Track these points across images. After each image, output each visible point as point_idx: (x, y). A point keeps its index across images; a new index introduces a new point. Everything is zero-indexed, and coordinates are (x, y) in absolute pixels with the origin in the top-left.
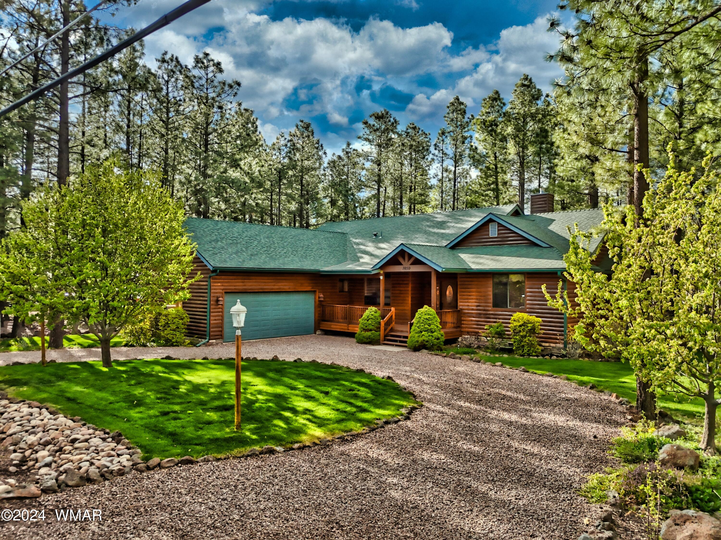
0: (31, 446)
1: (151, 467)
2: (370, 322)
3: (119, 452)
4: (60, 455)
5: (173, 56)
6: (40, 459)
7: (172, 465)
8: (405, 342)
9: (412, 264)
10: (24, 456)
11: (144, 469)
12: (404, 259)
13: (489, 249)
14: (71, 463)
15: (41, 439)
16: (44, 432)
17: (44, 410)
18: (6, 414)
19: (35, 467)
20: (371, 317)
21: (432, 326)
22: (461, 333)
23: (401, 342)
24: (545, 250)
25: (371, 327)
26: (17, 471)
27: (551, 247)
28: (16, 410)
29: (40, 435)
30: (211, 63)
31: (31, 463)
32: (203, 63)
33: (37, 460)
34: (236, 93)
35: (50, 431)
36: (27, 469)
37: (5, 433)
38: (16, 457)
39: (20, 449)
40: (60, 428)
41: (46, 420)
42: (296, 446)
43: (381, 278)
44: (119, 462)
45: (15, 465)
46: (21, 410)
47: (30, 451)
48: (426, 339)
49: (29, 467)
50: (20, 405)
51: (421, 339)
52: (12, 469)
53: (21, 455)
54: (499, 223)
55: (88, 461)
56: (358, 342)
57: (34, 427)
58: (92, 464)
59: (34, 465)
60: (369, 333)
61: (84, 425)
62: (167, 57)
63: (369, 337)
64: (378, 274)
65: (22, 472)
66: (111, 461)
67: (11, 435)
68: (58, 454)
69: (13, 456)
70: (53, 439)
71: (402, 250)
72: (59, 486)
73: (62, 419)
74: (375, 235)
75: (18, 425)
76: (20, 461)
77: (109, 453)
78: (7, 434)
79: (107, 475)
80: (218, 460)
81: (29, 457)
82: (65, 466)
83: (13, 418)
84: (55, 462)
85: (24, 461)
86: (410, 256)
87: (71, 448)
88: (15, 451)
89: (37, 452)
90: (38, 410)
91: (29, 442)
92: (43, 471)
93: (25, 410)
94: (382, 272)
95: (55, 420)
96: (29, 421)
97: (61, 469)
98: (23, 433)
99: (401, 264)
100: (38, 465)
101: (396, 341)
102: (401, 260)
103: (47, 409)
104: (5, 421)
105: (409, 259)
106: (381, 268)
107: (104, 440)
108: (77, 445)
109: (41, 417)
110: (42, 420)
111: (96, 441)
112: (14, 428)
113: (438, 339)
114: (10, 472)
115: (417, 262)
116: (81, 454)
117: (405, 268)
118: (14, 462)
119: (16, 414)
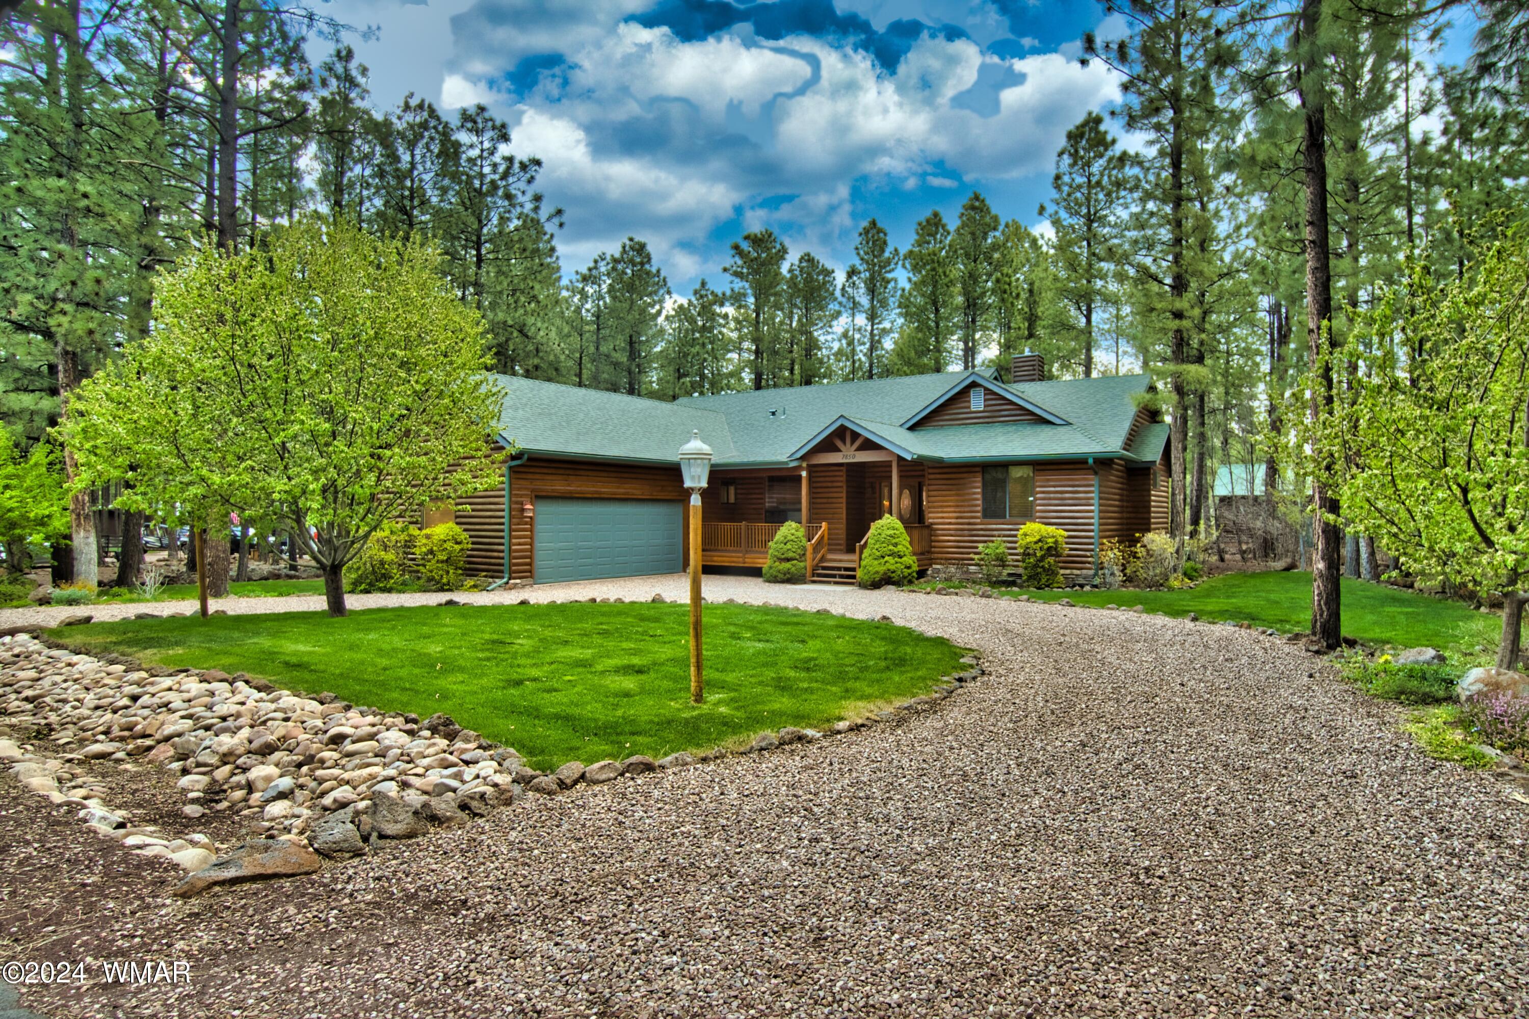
0: (226, 758)
1: (568, 781)
2: (789, 546)
3: (466, 757)
4: (312, 770)
5: (423, 101)
6: (260, 785)
7: (612, 775)
8: (854, 577)
9: (858, 449)
10: (214, 781)
11: (555, 787)
12: (844, 443)
13: (971, 429)
14: (347, 787)
15: (250, 742)
16: (252, 726)
17: (240, 685)
18: (146, 697)
19: (251, 802)
20: (790, 537)
21: (900, 547)
22: (931, 561)
23: (842, 576)
24: (1060, 429)
25: (791, 555)
26: (203, 815)
27: (1069, 424)
28: (170, 689)
29: (245, 732)
30: (490, 124)
31: (239, 794)
32: (475, 122)
33: (250, 787)
34: (532, 178)
35: (269, 723)
36: (230, 808)
37: (150, 736)
38: (195, 783)
39: (198, 765)
40: (294, 716)
41: (251, 703)
42: (842, 725)
43: (804, 474)
44: (478, 776)
45: (194, 801)
46: (183, 688)
47: (228, 768)
48: (892, 568)
49: (233, 804)
50: (178, 678)
51: (882, 569)
52: (192, 810)
53: (205, 779)
54: (986, 389)
55: (392, 779)
56: (769, 581)
57: (224, 719)
58: (405, 785)
59: (246, 800)
60: (788, 565)
61: (348, 708)
62: (414, 102)
63: (788, 572)
64: (799, 468)
65: (218, 816)
66: (458, 776)
67: (167, 739)
68: (305, 769)
69: (185, 781)
70: (284, 738)
71: (842, 426)
72: (366, 839)
73: (288, 699)
74: (773, 414)
75: (183, 717)
76: (205, 792)
77: (443, 760)
78: (158, 736)
79: (474, 804)
80: (704, 760)
81: (227, 781)
82: (337, 794)
83: (166, 705)
84: (301, 787)
85: (214, 793)
86: (855, 436)
87: (336, 755)
88: (185, 772)
89: (245, 770)
90: (225, 685)
91: (224, 749)
92: (278, 808)
93: (193, 686)
94: (804, 465)
95: (272, 701)
96: (209, 707)
97: (327, 801)
98: (201, 733)
99: (838, 450)
100: (256, 797)
101: (834, 576)
102: (839, 444)
103: (247, 682)
104: (146, 712)
105: (853, 443)
106: (803, 458)
107: (411, 733)
108: (349, 747)
109: (239, 698)
110: (243, 704)
111: (394, 737)
112: (173, 724)
113: (909, 567)
114: (190, 819)
115: (869, 445)
116: (369, 765)
117: (846, 457)
118: (191, 795)
119: (170, 696)
